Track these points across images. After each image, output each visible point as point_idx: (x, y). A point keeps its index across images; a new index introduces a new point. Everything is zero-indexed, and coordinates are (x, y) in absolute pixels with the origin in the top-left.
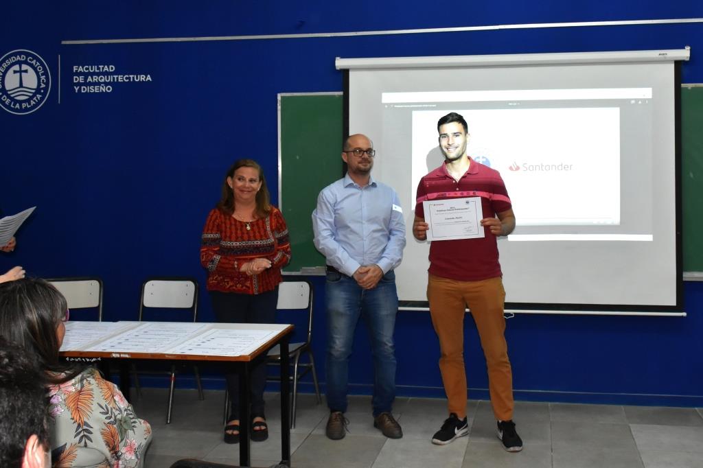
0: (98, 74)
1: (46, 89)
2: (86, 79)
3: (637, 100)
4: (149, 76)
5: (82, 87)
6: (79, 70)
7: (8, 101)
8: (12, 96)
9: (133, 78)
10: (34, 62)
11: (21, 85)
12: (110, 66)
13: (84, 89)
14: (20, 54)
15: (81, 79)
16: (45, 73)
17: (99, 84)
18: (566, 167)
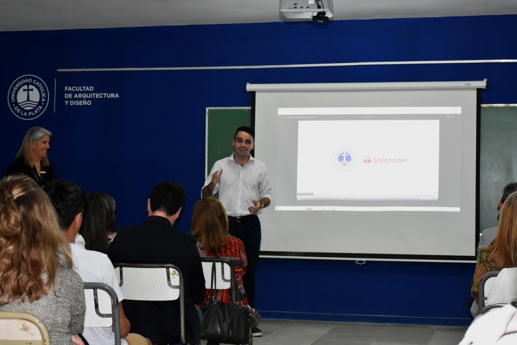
0: (82, 93)
1: (45, 102)
2: (73, 96)
3: (451, 115)
4: (117, 94)
5: (71, 102)
6: (69, 89)
7: (18, 111)
8: (22, 107)
9: (106, 95)
10: (38, 83)
11: (28, 100)
12: (91, 87)
13: (72, 103)
14: (28, 78)
15: (70, 96)
16: (45, 92)
17: (82, 99)
18: (402, 161)
